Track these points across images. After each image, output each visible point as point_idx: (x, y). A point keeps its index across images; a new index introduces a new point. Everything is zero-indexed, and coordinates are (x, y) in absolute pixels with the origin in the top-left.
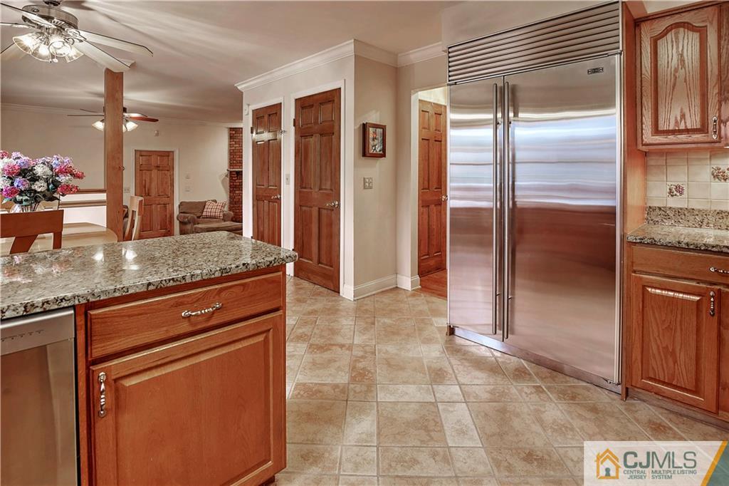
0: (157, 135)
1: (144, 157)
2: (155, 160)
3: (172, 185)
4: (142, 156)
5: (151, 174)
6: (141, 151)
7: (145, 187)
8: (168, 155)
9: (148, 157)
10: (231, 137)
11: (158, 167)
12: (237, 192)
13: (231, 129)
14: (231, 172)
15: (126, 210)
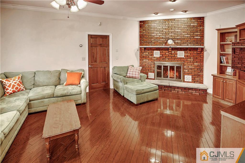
0: (100, 25)
1: (93, 39)
2: (99, 41)
3: (109, 56)
4: (92, 38)
5: (97, 49)
6: (91, 35)
7: (94, 57)
8: (106, 38)
9: (95, 39)
10: (141, 26)
11: (101, 45)
12: (144, 60)
13: (141, 22)
14: (140, 48)
15: (83, 72)
